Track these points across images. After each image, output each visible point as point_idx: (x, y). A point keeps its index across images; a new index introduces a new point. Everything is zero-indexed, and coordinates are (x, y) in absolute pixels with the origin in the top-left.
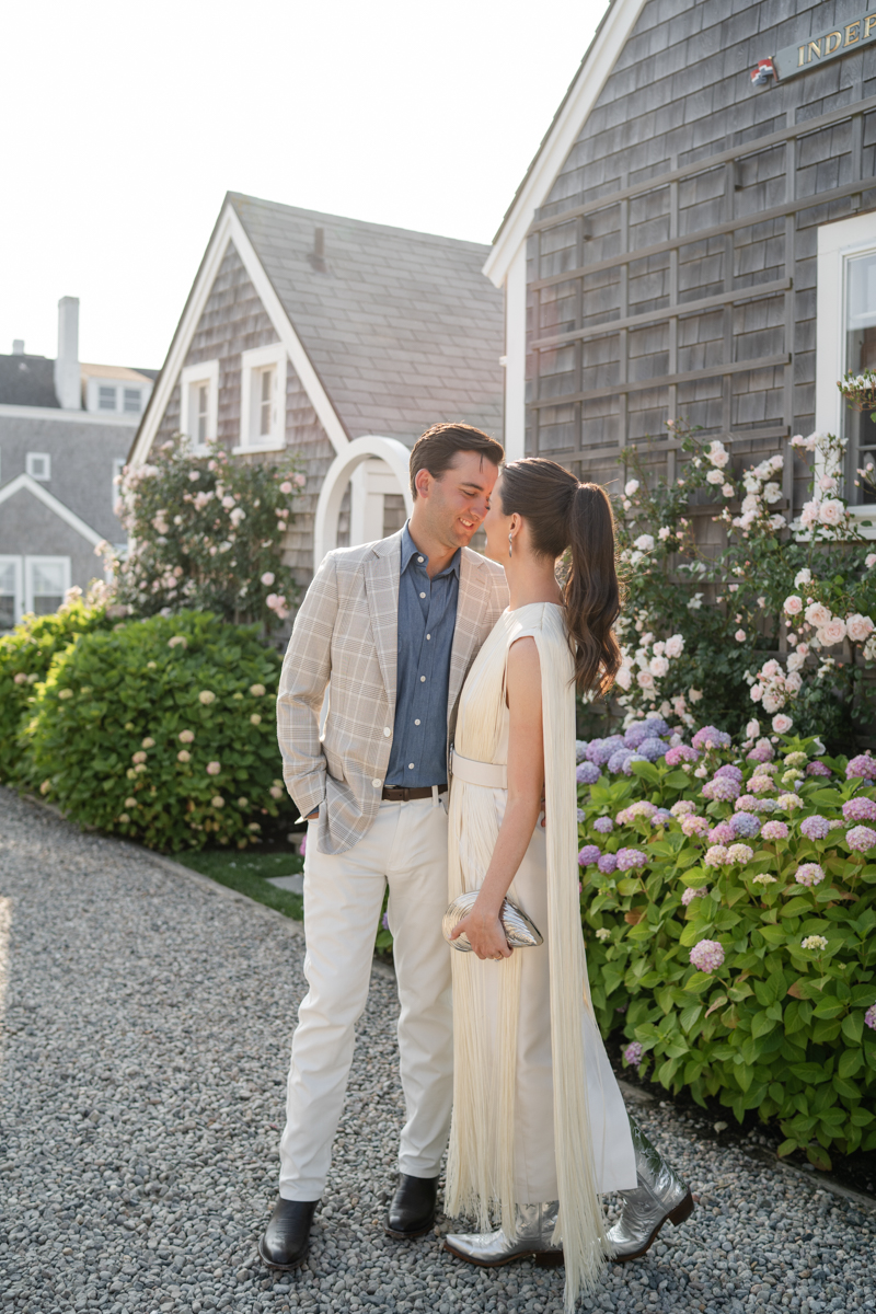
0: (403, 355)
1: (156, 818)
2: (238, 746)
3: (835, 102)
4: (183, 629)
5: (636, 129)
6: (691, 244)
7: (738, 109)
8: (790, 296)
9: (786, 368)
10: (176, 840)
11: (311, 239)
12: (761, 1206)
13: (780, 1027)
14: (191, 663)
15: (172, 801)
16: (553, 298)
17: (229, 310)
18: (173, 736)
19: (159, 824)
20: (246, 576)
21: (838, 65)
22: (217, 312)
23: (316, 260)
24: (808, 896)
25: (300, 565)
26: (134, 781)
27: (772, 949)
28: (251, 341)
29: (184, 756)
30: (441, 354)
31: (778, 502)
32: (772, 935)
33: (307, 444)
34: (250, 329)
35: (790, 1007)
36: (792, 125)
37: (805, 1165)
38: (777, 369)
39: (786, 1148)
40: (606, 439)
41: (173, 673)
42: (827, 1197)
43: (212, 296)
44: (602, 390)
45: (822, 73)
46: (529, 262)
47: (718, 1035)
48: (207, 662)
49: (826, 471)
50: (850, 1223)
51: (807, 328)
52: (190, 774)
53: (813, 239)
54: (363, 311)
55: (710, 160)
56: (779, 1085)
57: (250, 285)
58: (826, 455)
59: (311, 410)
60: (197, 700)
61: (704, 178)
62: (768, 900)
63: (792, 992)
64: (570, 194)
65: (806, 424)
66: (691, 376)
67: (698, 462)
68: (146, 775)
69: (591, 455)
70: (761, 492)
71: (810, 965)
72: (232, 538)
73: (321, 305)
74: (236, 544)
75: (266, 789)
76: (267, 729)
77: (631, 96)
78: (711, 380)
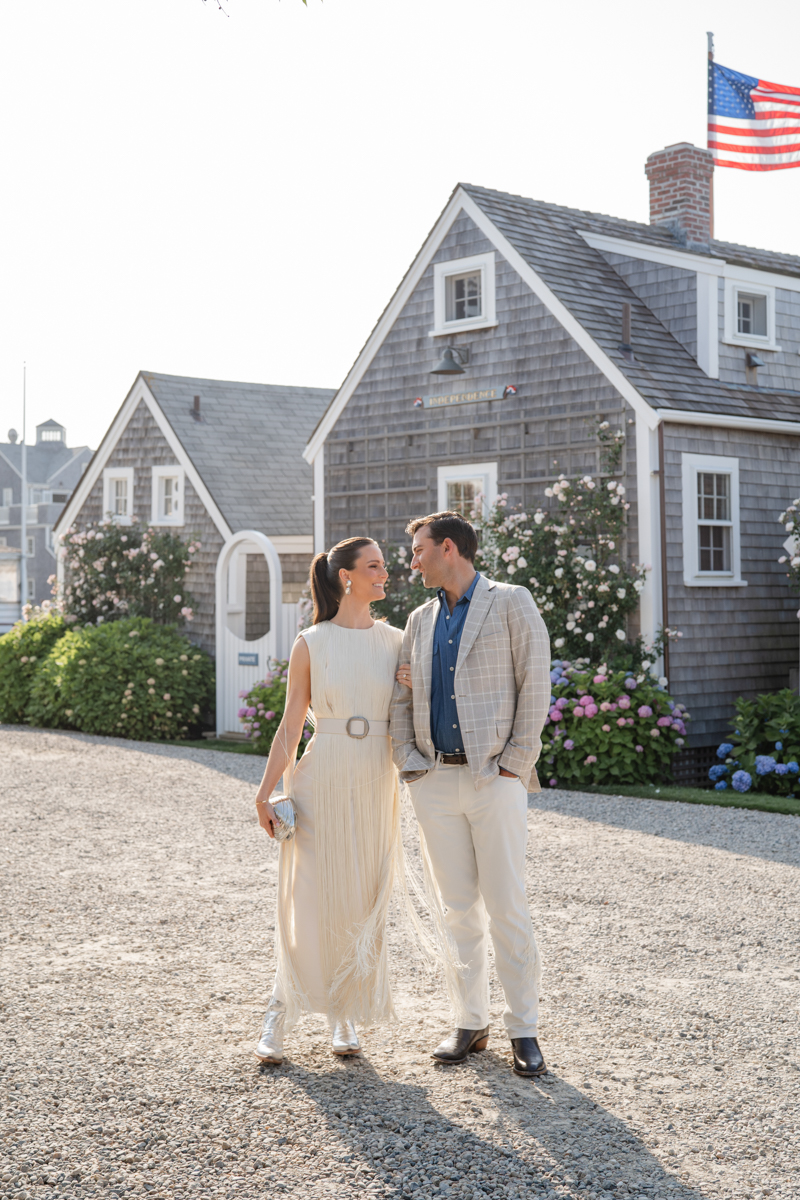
0: (249, 472)
1: (135, 724)
2: (176, 686)
3: (441, 423)
4: (133, 627)
6: (393, 466)
8: (428, 492)
11: (192, 399)
14: (145, 645)
15: (146, 714)
16: (336, 474)
17: (141, 440)
18: (143, 682)
19: (137, 726)
20: (162, 597)
21: (443, 409)
22: (132, 439)
23: (195, 412)
25: (196, 591)
26: (125, 705)
28: (157, 461)
29: (152, 691)
33: (199, 525)
34: (158, 454)
41: (139, 650)
43: (128, 429)
45: (438, 410)
46: (325, 456)
48: (153, 644)
51: (434, 505)
52: (154, 700)
53: (436, 472)
54: (224, 445)
55: (400, 433)
57: (157, 429)
59: (202, 506)
60: (155, 663)
61: (398, 438)
64: (343, 430)
66: (394, 518)
68: (131, 702)
72: (153, 575)
73: (202, 444)
74: (155, 578)
75: (190, 710)
76: (189, 678)
77: (369, 395)
78: (401, 520)
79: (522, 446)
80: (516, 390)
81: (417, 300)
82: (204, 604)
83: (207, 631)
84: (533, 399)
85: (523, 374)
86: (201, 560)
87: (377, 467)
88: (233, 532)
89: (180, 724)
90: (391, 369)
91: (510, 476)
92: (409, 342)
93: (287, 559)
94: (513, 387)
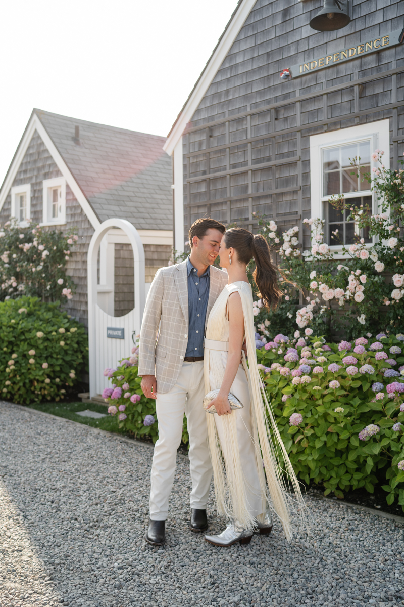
0: (117, 182)
1: (19, 389)
2: (54, 356)
3: (315, 88)
4: (24, 305)
5: (231, 93)
6: (257, 141)
7: (275, 88)
8: (300, 163)
9: (299, 192)
10: (28, 399)
11: (73, 131)
12: (324, 511)
13: (325, 443)
14: (30, 320)
15: (27, 381)
16: (195, 161)
17: (35, 161)
18: (25, 352)
19: (21, 392)
20: (49, 281)
21: (316, 74)
22: (29, 162)
23: (76, 140)
24: (332, 393)
25: (75, 275)
26: (9, 373)
27: (321, 415)
28: (47, 176)
29: (32, 361)
30: (133, 182)
31: (297, 245)
32: (320, 409)
33: (77, 222)
34: (47, 170)
35: (329, 435)
36: (298, 96)
37: (334, 498)
38: (295, 192)
39: (327, 492)
41: (23, 325)
42: (345, 507)
43: (26, 155)
44: (219, 199)
45: (309, 76)
46: (184, 145)
47: (299, 451)
48: (37, 319)
49: (317, 233)
50: (356, 513)
51: (306, 176)
52: (35, 369)
53: (307, 141)
54: (98, 163)
55: (264, 107)
56: (324, 468)
57: (47, 151)
58: (317, 226)
59: (79, 206)
60: (36, 336)
61: (261, 114)
62: (318, 396)
63: (329, 430)
64: (202, 118)
65: (307, 214)
66: (258, 194)
67: (265, 230)
68: (14, 370)
70: (290, 241)
71: (335, 419)
72: (42, 264)
73: (80, 160)
74: (44, 266)
75: (67, 374)
76: (67, 347)
77: (228, 79)
78: (266, 197)
82: (79, 285)
83: (83, 308)
86: (78, 251)
87: (239, 147)
88: (101, 222)
89: (59, 387)
90: (253, 48)
92: (273, 16)
93: (148, 249)
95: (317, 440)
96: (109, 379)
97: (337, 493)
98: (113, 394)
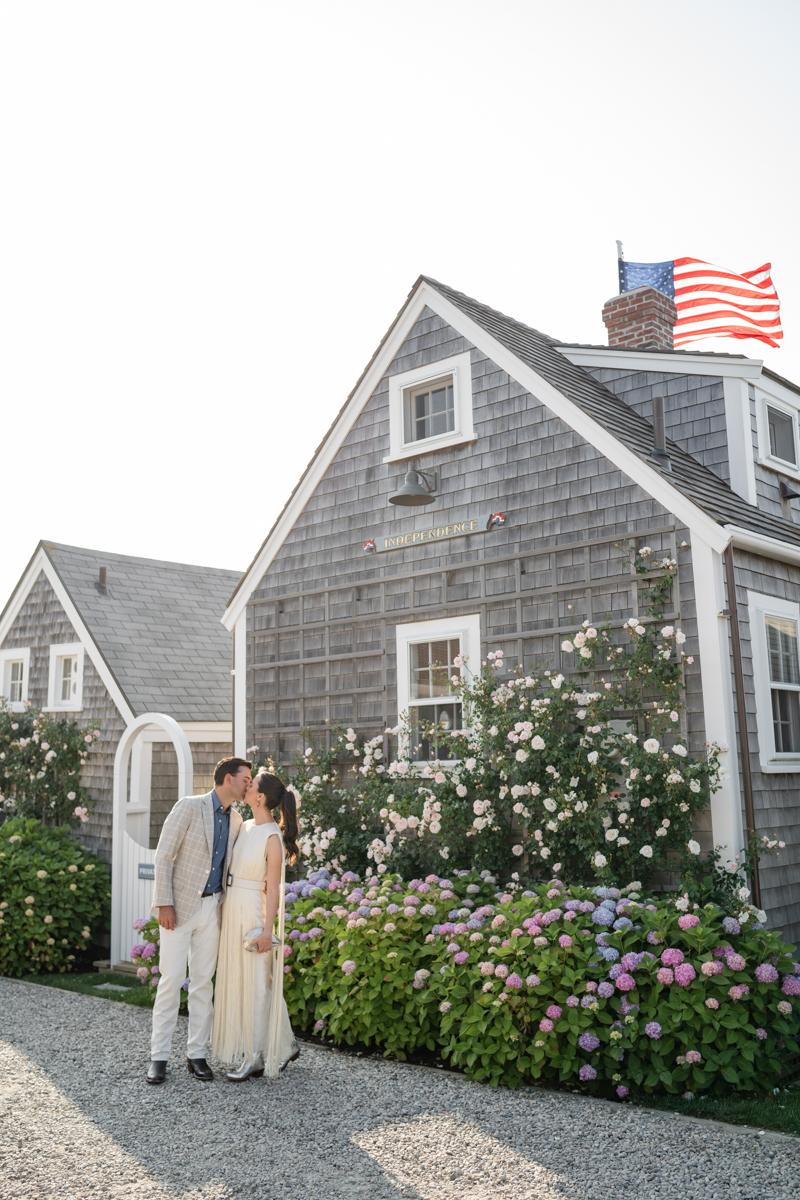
0: (159, 650)
1: (8, 955)
2: (61, 905)
3: (401, 568)
4: (16, 830)
5: (307, 560)
6: (335, 625)
7: (358, 561)
8: (384, 657)
9: (383, 692)
10: (20, 969)
11: (98, 572)
12: (375, 1067)
13: (380, 993)
14: (26, 852)
15: (21, 942)
16: (262, 641)
17: (39, 616)
18: (20, 900)
19: (10, 959)
20: (55, 794)
21: (402, 551)
22: (30, 616)
23: (101, 586)
24: (388, 937)
27: (376, 962)
28: (56, 639)
29: (29, 912)
30: (182, 648)
31: (381, 759)
32: (375, 956)
33: (99, 709)
34: (56, 631)
35: (384, 985)
36: (382, 577)
37: (394, 1059)
38: (379, 693)
40: (293, 721)
41: (17, 860)
42: (402, 1065)
43: (25, 605)
44: (290, 695)
45: (396, 553)
46: (248, 620)
47: (355, 1004)
48: (37, 851)
49: (403, 743)
50: (410, 1070)
51: (392, 674)
52: (33, 924)
53: (393, 631)
54: (132, 621)
55: (344, 585)
56: (382, 1023)
57: (57, 603)
58: (403, 738)
59: (103, 687)
60: (36, 876)
61: (342, 592)
62: (374, 942)
63: (384, 979)
64: (271, 587)
65: (393, 721)
66: (337, 693)
67: (341, 739)
68: (4, 926)
69: (285, 730)
70: (373, 754)
71: (391, 966)
72: (44, 769)
73: (107, 618)
74: (47, 772)
75: (79, 933)
76: (79, 893)
77: (303, 543)
78: (347, 695)
79: (518, 589)
80: (505, 518)
81: (367, 422)
82: (99, 800)
83: (104, 834)
84: (531, 528)
85: (514, 497)
86: (99, 751)
87: (314, 630)
88: (135, 716)
89: (66, 952)
90: (333, 509)
91: (499, 630)
92: (356, 474)
93: (200, 749)
94: (500, 514)
95: (371, 992)
96: (139, 933)
97: (398, 1054)
98: (145, 952)
